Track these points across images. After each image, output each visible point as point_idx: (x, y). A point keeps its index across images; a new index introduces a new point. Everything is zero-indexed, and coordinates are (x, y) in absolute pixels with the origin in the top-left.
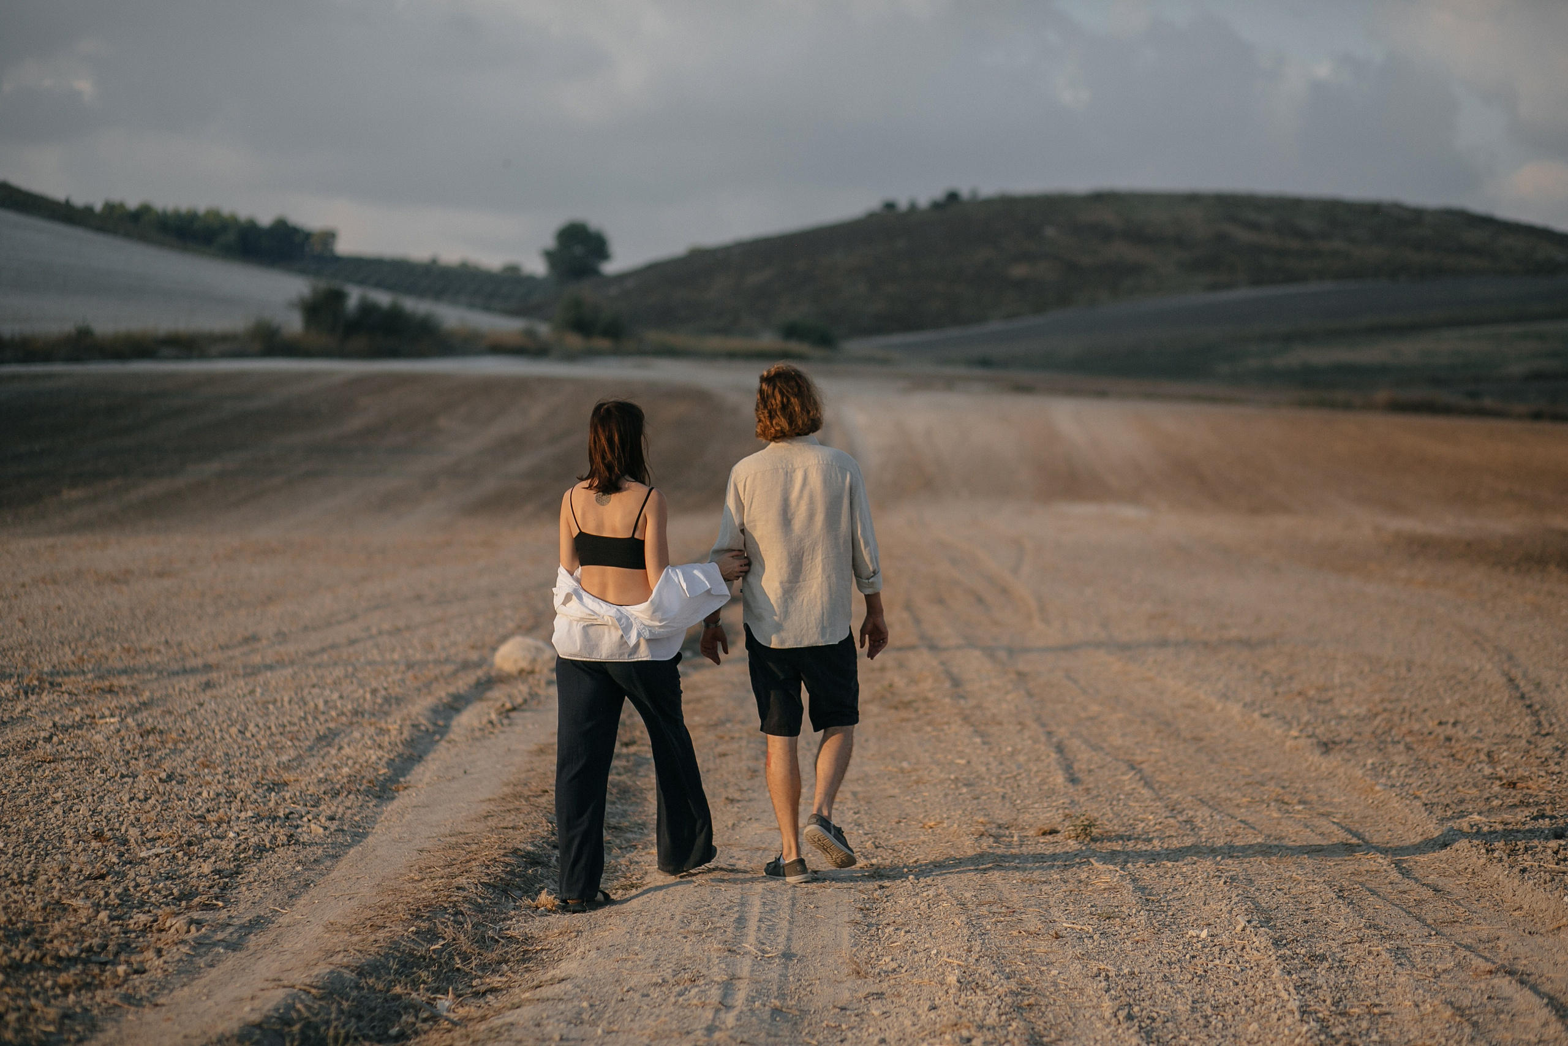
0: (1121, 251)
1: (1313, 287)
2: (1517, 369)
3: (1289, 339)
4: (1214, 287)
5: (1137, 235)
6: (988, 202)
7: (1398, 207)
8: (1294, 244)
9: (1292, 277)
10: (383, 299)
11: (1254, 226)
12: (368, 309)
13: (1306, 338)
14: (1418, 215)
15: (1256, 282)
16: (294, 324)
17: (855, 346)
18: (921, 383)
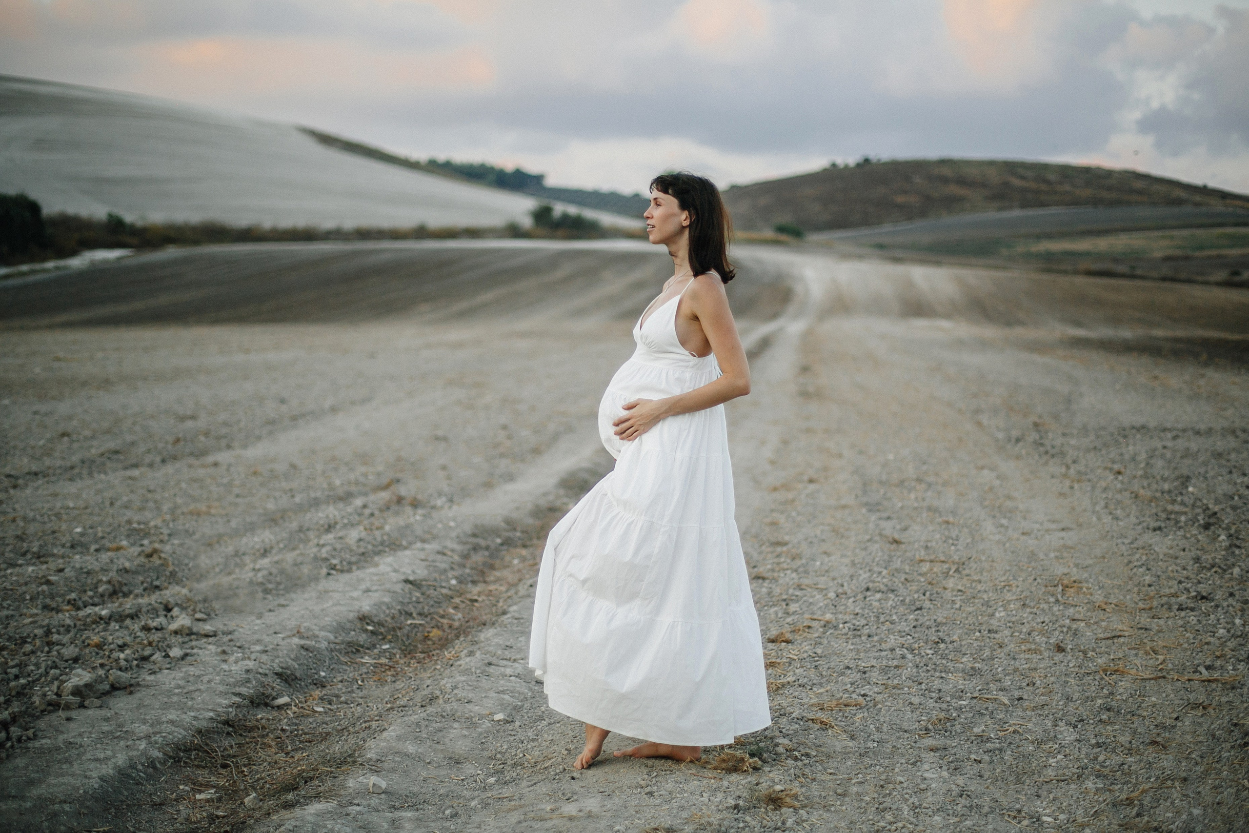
0: (954, 190)
1: (1053, 210)
2: (1158, 255)
3: (1039, 237)
4: (1001, 209)
5: (962, 181)
6: (886, 164)
7: (1099, 169)
8: (1044, 187)
9: (1042, 205)
10: (572, 210)
11: (1023, 178)
12: (565, 217)
13: (1049, 236)
14: (1109, 174)
15: (1023, 206)
16: (527, 222)
17: (814, 237)
18: (846, 256)
